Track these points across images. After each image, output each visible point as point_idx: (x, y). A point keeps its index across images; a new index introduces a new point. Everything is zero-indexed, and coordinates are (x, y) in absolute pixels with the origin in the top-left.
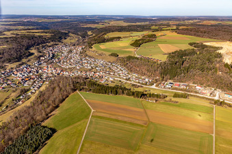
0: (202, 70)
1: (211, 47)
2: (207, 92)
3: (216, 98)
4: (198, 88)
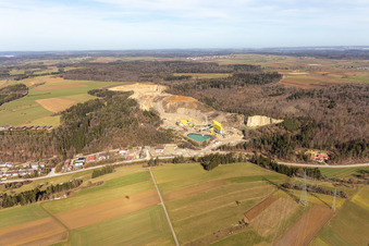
0: (120, 126)
1: (119, 93)
2: (134, 155)
3: (148, 158)
4: (122, 152)
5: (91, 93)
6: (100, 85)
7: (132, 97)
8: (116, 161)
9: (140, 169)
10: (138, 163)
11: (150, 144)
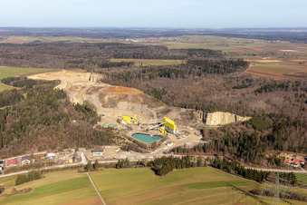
0: (47, 122)
1: (41, 82)
2: (67, 158)
3: (84, 162)
4: (50, 155)
5: (6, 81)
6: (16, 72)
7: (60, 87)
8: (43, 165)
9: (75, 175)
10: (73, 168)
11: (85, 145)
